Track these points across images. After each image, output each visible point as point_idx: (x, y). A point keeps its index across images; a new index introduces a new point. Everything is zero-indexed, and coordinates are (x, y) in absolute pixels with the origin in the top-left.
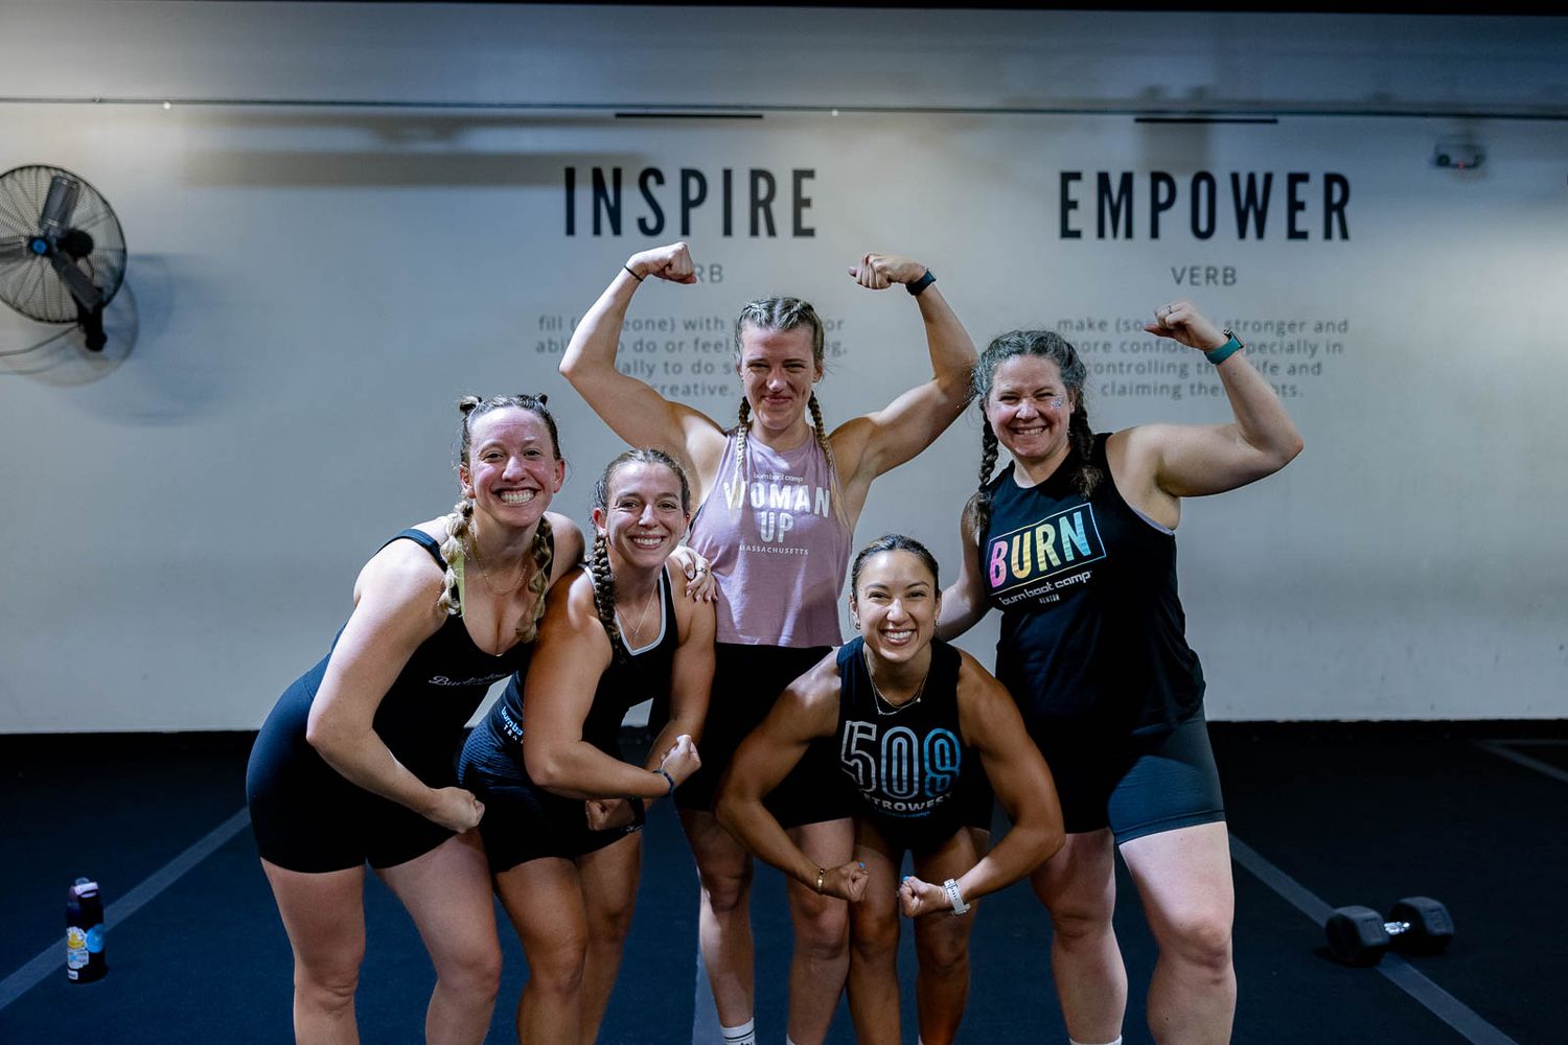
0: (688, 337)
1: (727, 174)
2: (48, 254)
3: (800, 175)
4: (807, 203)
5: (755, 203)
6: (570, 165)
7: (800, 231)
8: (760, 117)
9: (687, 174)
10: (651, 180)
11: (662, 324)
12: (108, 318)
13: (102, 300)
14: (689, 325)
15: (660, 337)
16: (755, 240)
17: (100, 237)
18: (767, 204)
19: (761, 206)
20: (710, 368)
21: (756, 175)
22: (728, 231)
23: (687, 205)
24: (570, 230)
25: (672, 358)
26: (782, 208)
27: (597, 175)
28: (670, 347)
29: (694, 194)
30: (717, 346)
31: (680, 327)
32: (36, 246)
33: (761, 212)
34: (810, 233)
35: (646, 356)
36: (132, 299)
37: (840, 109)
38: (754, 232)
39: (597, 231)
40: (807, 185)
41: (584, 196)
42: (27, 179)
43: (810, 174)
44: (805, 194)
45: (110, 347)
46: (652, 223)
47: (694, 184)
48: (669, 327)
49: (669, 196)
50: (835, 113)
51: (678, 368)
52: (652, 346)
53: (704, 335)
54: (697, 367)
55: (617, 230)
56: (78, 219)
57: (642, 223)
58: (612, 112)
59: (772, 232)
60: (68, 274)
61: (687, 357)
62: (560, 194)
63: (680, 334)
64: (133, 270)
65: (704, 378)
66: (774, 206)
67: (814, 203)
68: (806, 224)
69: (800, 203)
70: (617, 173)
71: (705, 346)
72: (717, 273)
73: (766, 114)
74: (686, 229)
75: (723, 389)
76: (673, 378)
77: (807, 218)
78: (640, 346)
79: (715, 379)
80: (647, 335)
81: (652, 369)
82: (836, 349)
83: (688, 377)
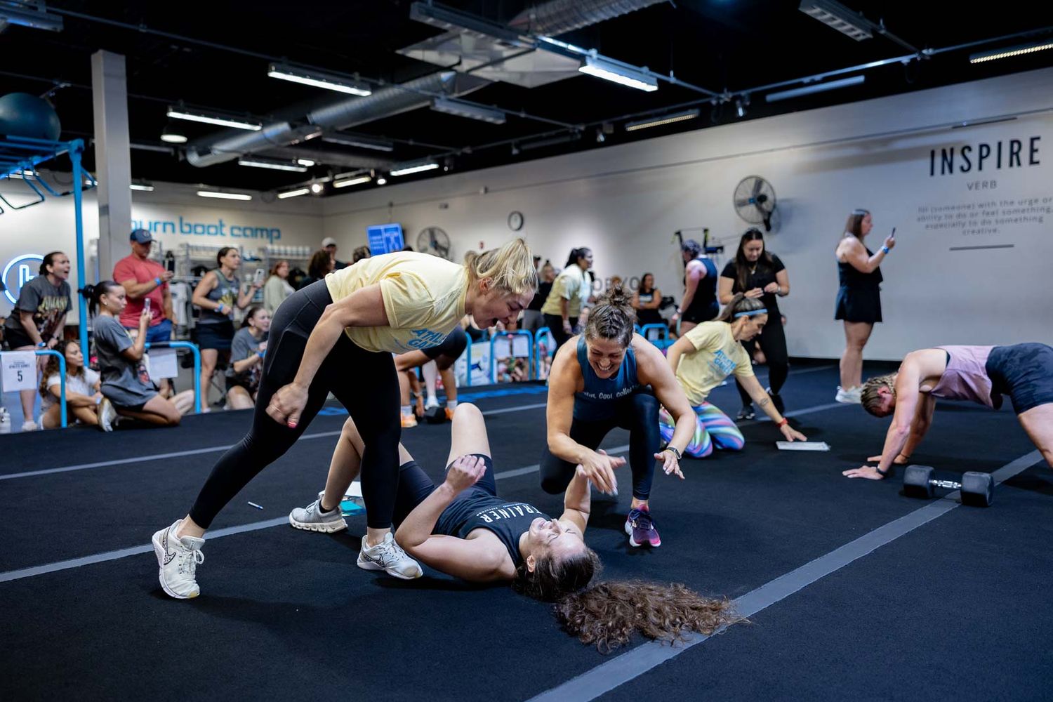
0: (980, 210)
1: (1000, 144)
2: (754, 202)
3: (1033, 140)
4: (1037, 150)
5: (1012, 153)
6: (932, 149)
7: (1032, 162)
8: (1015, 118)
9: (982, 146)
10: (966, 151)
11: (969, 207)
12: (772, 221)
13: (770, 214)
14: (981, 206)
15: (968, 212)
16: (1011, 169)
17: (770, 197)
18: (1017, 154)
19: (1014, 154)
20: (989, 222)
21: (1012, 142)
22: (999, 166)
23: (981, 158)
24: (932, 173)
25: (973, 219)
26: (1025, 155)
27: (944, 152)
28: (972, 215)
29: (984, 153)
30: (993, 213)
31: (976, 207)
32: (751, 201)
33: (1015, 157)
34: (1037, 163)
35: (962, 220)
36: (779, 214)
38: (1011, 165)
39: (943, 172)
40: (1037, 144)
41: (938, 160)
42: (749, 181)
43: (1038, 138)
44: (1035, 147)
45: (772, 230)
46: (966, 167)
47: (985, 150)
48: (972, 207)
49: (973, 156)
50: (1050, 111)
51: (975, 223)
52: (965, 216)
53: (988, 209)
54: (984, 222)
55: (951, 171)
56: (763, 191)
57: (962, 169)
58: (950, 127)
59: (1019, 164)
60: (760, 209)
61: (980, 218)
62: (928, 161)
63: (977, 210)
64: (777, 203)
65: (986, 226)
66: (1021, 154)
67: (1040, 151)
68: (1035, 159)
69: (1033, 151)
70: (952, 150)
71: (988, 214)
72: (994, 184)
73: (1019, 117)
74: (980, 168)
75: (995, 231)
76: (973, 228)
77: (1036, 157)
78: (959, 216)
79: (991, 227)
80: (962, 211)
81: (964, 225)
82: (1048, 210)
83: (979, 226)
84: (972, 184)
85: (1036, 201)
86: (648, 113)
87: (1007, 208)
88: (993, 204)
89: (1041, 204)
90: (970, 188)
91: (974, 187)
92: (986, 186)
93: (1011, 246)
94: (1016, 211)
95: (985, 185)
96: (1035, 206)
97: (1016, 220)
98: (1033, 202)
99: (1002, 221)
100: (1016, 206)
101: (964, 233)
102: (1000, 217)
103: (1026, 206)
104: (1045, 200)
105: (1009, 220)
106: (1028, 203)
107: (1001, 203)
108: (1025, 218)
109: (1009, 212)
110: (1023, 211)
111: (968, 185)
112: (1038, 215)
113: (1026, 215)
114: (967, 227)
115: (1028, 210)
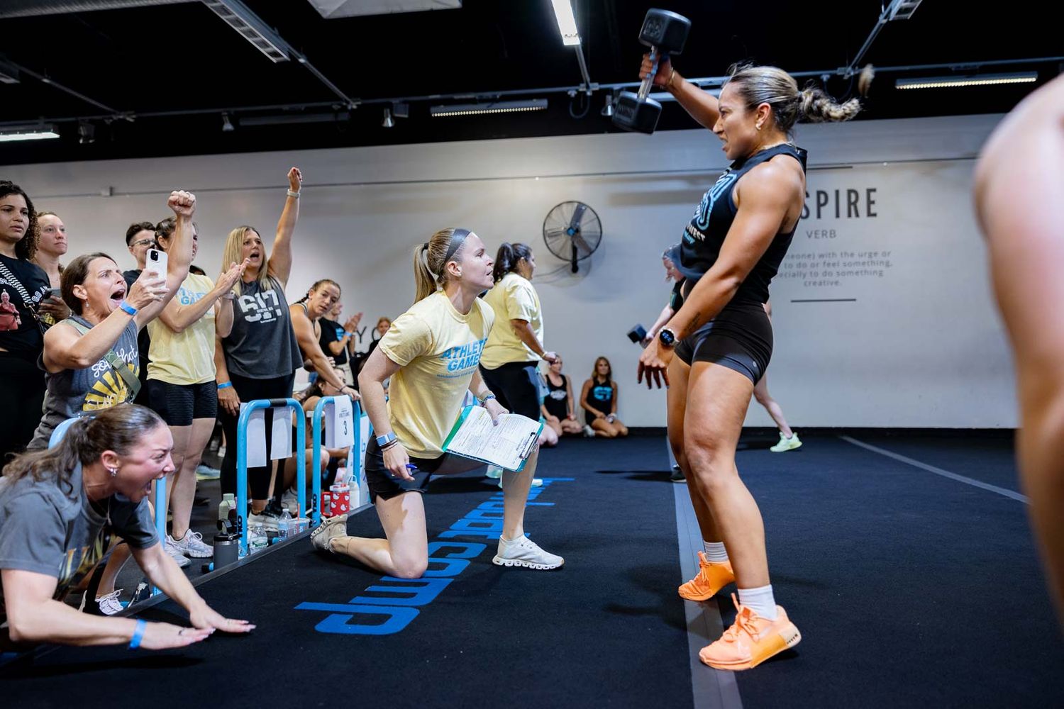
0: (822, 260)
1: (837, 192)
3: (869, 191)
4: (873, 202)
5: (850, 204)
7: (870, 214)
8: (851, 167)
9: (819, 193)
11: (809, 256)
14: (821, 256)
15: (809, 262)
16: (849, 219)
18: (855, 204)
19: (852, 205)
20: (830, 274)
21: (850, 192)
22: (838, 216)
23: (819, 205)
25: (814, 270)
26: (862, 205)
28: (813, 265)
29: (822, 201)
30: (834, 265)
31: (817, 257)
33: (852, 208)
34: (875, 215)
35: (802, 269)
37: (888, 162)
38: (850, 215)
40: (873, 195)
42: (570, 205)
43: (874, 190)
44: (872, 199)
45: (581, 271)
47: (822, 197)
48: (812, 256)
49: (811, 203)
50: (885, 164)
51: (816, 274)
52: (805, 265)
53: (827, 260)
54: (825, 274)
59: (857, 215)
61: (821, 269)
63: (817, 260)
65: (828, 278)
66: (859, 204)
67: (876, 202)
68: (873, 211)
69: (870, 202)
71: (829, 264)
72: (833, 234)
73: (854, 166)
74: (819, 216)
75: (837, 283)
76: (813, 279)
77: (874, 209)
78: (799, 265)
79: (834, 278)
80: (803, 261)
81: (804, 276)
82: (888, 264)
83: (820, 278)
84: (812, 233)
85: (876, 254)
86: (464, 97)
87: (849, 259)
88: (834, 254)
89: (880, 258)
90: (810, 237)
91: (813, 236)
92: (826, 235)
93: (854, 300)
94: (857, 263)
95: (824, 233)
96: (874, 259)
97: (857, 273)
98: (873, 255)
99: (844, 274)
100: (856, 258)
101: (805, 284)
102: (841, 269)
103: (866, 259)
104: (884, 254)
105: (851, 272)
106: (867, 255)
107: (842, 254)
108: (865, 271)
109: (850, 264)
110: (864, 264)
111: (807, 233)
112: (878, 268)
113: (867, 268)
114: (808, 278)
115: (868, 262)
